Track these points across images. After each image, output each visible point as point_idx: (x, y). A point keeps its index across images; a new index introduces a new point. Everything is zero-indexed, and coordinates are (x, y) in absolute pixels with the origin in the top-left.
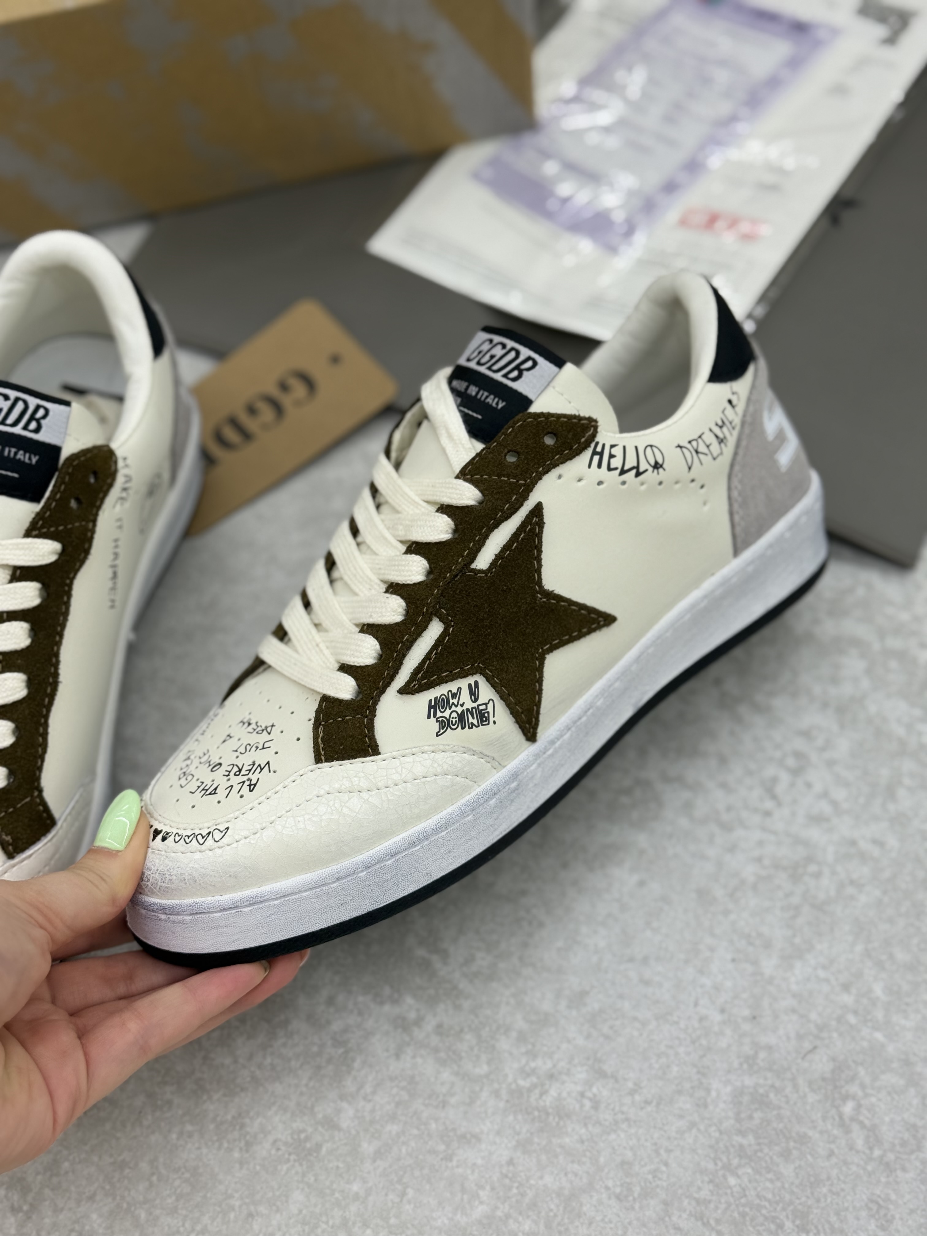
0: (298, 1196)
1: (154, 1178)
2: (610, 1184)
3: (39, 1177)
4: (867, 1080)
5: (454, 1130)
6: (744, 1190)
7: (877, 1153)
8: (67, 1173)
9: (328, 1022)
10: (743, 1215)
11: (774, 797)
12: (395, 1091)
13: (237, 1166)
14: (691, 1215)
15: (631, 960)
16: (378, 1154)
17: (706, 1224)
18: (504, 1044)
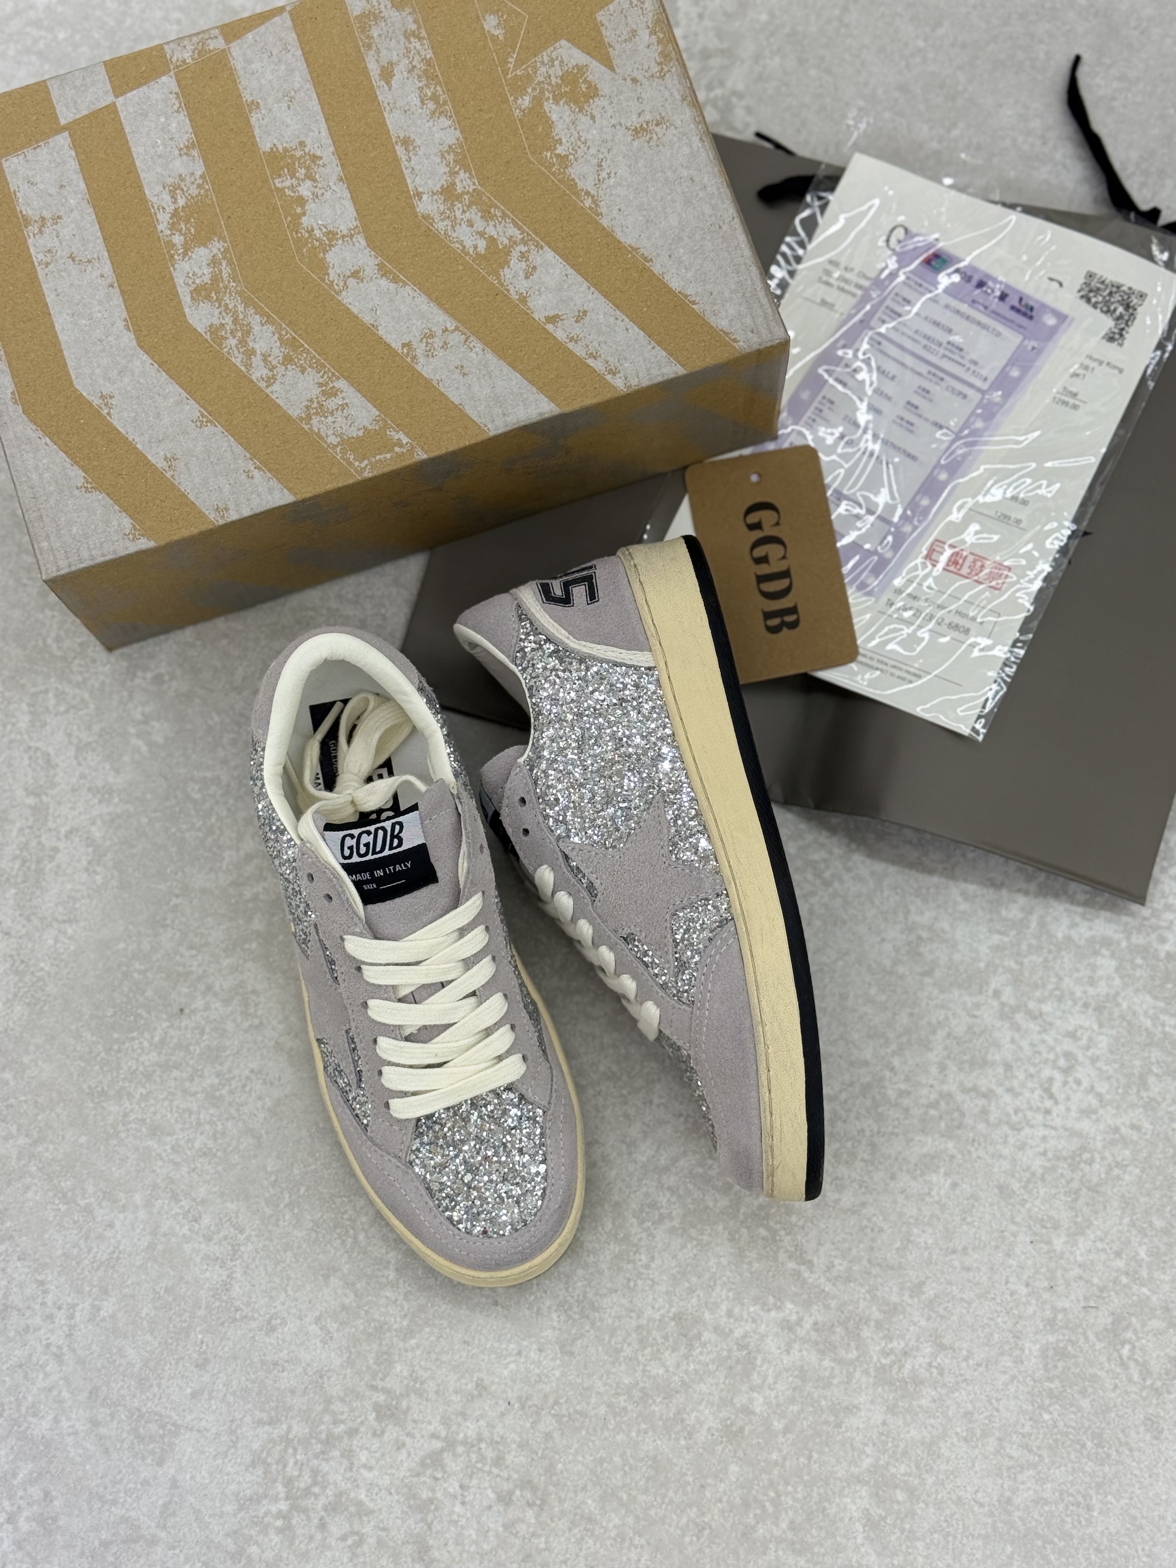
0: (734, 1468)
1: (627, 1468)
2: (959, 1430)
3: (543, 1478)
4: (1138, 1327)
5: (839, 1404)
6: (1055, 1422)
7: (1149, 1382)
8: (562, 1472)
9: (731, 1331)
10: (1056, 1441)
11: (1051, 1096)
12: (791, 1379)
13: (685, 1451)
14: (1019, 1446)
15: (954, 1252)
16: (786, 1430)
17: (1030, 1451)
18: (866, 1333)
